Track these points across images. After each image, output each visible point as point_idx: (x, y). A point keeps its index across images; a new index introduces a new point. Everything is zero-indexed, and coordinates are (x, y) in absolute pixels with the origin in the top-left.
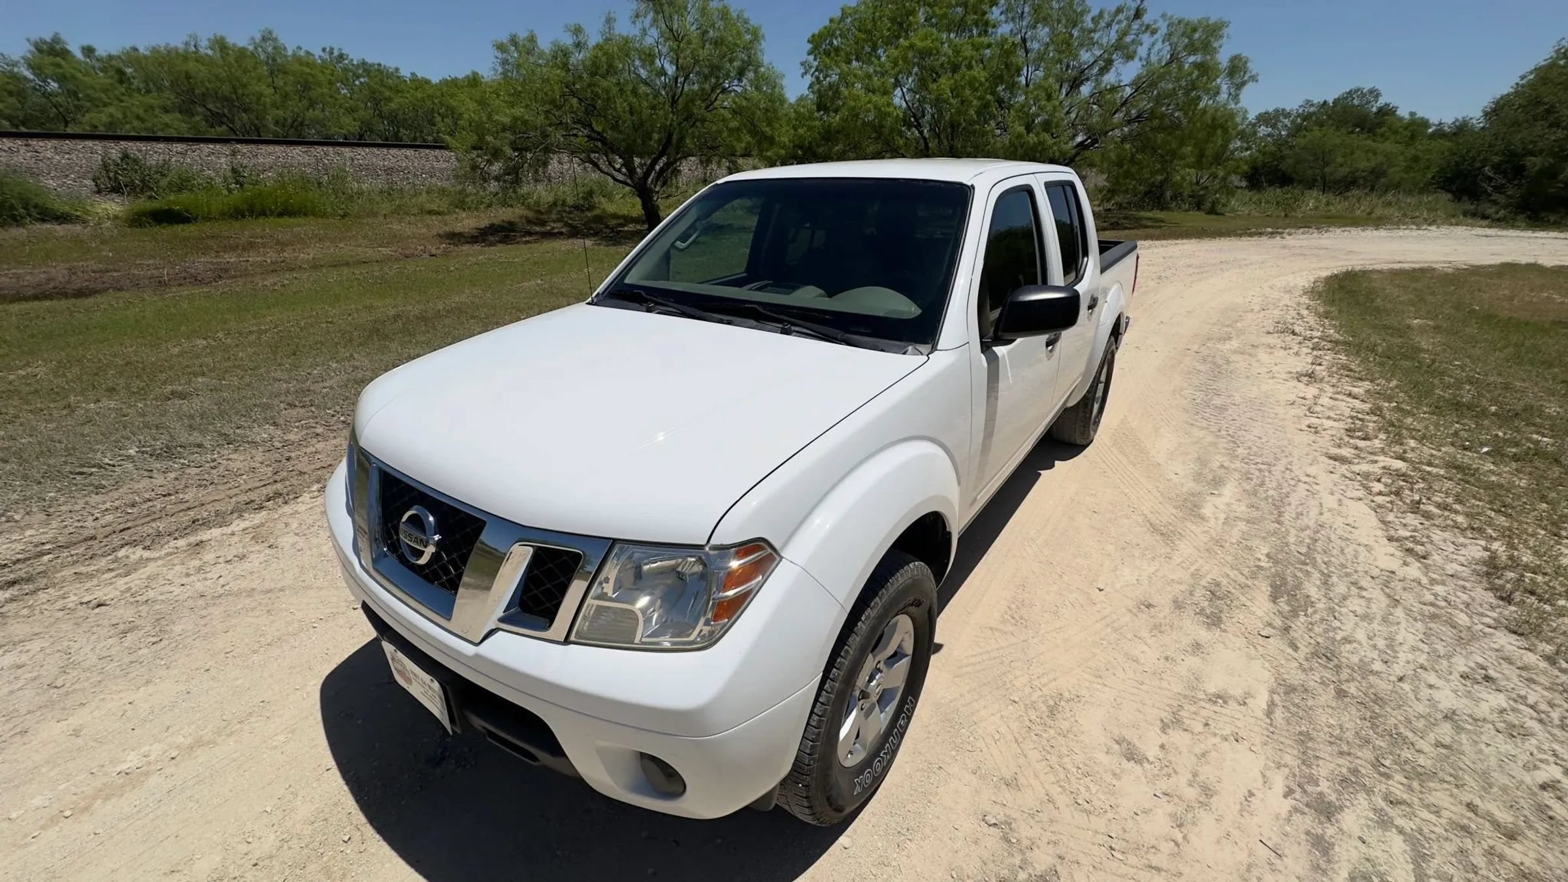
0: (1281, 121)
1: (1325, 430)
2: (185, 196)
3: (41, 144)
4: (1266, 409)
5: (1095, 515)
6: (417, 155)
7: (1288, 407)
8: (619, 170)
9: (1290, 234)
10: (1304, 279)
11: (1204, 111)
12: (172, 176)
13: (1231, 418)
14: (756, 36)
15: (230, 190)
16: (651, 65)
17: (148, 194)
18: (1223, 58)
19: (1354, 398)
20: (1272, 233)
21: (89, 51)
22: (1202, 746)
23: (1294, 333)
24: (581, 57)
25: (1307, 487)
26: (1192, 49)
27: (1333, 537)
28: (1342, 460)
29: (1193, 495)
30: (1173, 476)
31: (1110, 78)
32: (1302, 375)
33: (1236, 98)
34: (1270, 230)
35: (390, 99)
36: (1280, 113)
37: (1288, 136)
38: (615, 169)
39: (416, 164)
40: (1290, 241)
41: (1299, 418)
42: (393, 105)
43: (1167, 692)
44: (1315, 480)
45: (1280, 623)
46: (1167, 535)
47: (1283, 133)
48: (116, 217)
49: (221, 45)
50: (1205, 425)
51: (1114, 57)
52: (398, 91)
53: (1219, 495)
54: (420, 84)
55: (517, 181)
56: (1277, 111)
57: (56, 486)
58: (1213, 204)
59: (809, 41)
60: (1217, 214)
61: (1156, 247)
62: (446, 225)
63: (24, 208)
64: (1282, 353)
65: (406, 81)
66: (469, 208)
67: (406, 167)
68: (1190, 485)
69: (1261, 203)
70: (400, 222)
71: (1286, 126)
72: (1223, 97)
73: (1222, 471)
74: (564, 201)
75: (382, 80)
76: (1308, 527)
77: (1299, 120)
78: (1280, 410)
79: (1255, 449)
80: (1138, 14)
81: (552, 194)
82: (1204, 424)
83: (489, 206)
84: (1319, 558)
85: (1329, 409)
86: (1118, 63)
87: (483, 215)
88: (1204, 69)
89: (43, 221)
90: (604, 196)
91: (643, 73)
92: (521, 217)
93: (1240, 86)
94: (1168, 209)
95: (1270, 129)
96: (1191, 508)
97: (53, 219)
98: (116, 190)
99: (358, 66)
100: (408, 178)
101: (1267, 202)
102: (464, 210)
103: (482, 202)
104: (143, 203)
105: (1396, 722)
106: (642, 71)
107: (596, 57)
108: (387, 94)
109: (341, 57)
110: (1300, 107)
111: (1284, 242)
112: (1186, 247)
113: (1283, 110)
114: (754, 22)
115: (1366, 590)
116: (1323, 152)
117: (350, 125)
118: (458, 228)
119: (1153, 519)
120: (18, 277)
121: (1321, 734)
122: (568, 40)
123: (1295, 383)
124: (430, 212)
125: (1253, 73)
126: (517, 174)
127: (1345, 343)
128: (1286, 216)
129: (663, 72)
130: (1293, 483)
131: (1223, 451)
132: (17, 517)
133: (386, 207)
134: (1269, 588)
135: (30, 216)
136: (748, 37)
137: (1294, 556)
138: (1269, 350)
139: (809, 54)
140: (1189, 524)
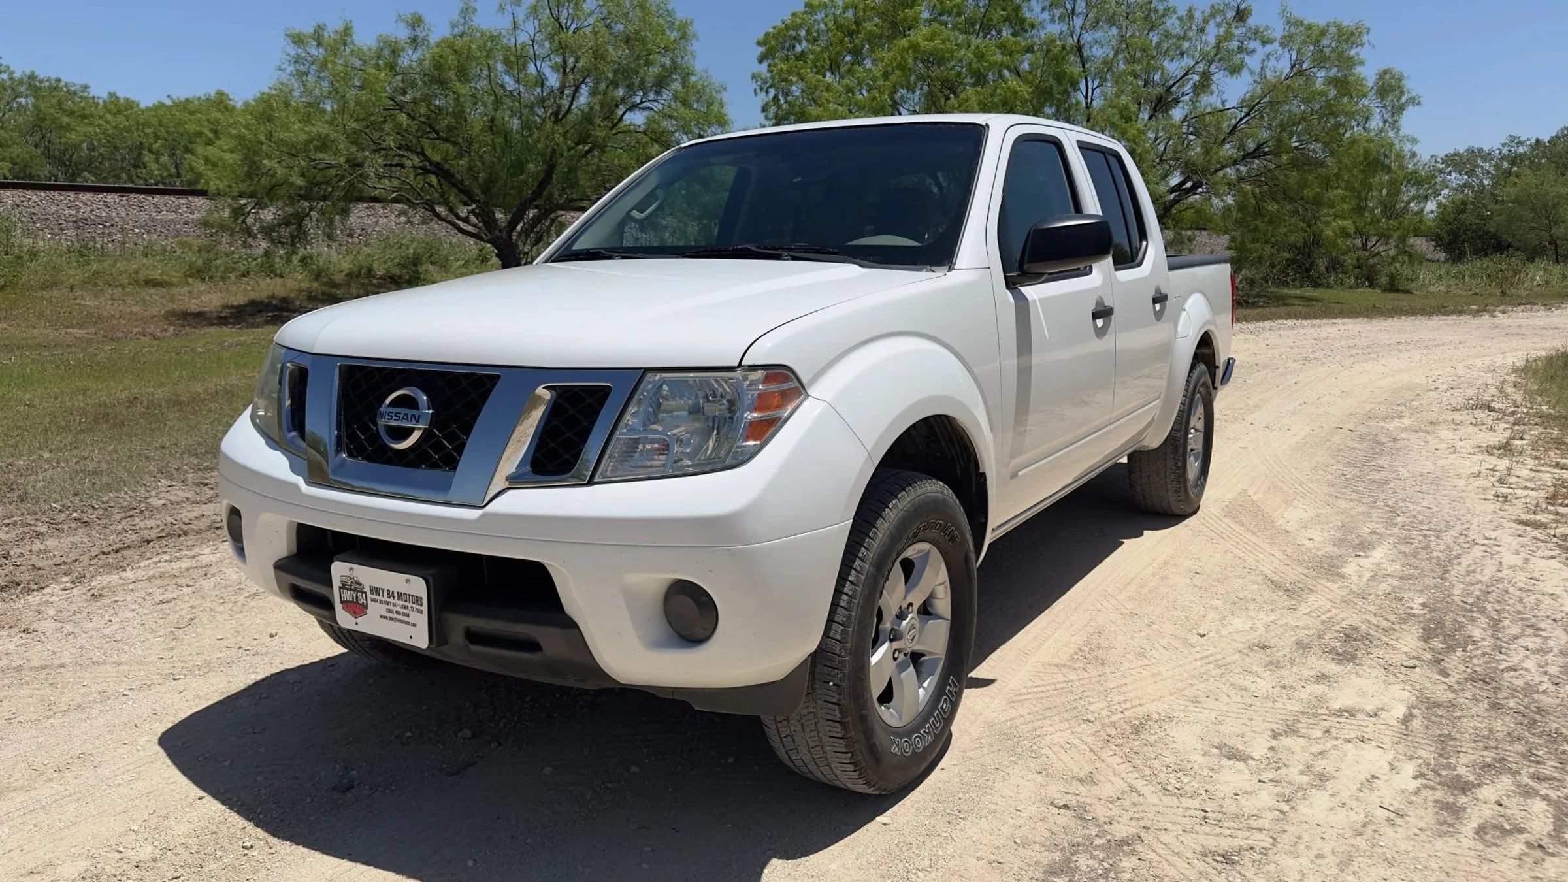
0: (1479, 166)
1: (1517, 498)
4: (1442, 483)
5: (1197, 576)
6: (124, 202)
7: (1471, 479)
8: (466, 220)
9: (1504, 312)
10: (1516, 358)
11: (1354, 142)
13: (1392, 491)
14: (684, 34)
16: (520, 71)
18: (1368, 73)
19: (1562, 469)
20: (1478, 311)
22: (1321, 746)
23: (1490, 409)
24: (415, 57)
25: (1484, 548)
26: (1321, 60)
27: (1511, 590)
28: (1537, 525)
29: (1332, 558)
30: (1306, 542)
31: (1210, 101)
32: (1495, 448)
33: (1395, 126)
34: (1474, 307)
35: (68, 128)
36: (1475, 155)
37: (1494, 186)
38: (459, 218)
39: (124, 215)
40: (1502, 319)
41: (1485, 489)
42: (73, 136)
43: (1282, 712)
44: (1495, 543)
45: (1430, 657)
46: (1293, 592)
47: (1486, 182)
50: (1357, 498)
51: (1213, 68)
52: (84, 117)
53: (1367, 557)
54: (119, 107)
55: (299, 236)
56: (1471, 151)
58: (1392, 278)
59: (760, 43)
60: (1398, 291)
61: (1304, 327)
62: (172, 301)
64: (1471, 429)
65: (98, 104)
66: (211, 278)
67: (109, 218)
68: (1331, 549)
69: (1464, 278)
70: (96, 297)
71: (1488, 172)
72: (1375, 123)
73: (1374, 536)
74: (370, 270)
75: (60, 103)
76: (1481, 582)
77: (1505, 165)
78: (1461, 483)
79: (1420, 518)
80: (1241, 15)
81: (349, 258)
82: (1355, 496)
83: (245, 274)
84: (1489, 607)
85: (1527, 480)
86: (1219, 77)
87: (234, 288)
88: (1344, 85)
90: (432, 263)
91: (510, 83)
92: (300, 291)
93: (1399, 110)
94: (1328, 286)
95: (1466, 177)
96: (1330, 568)
99: (21, 82)
100: (110, 234)
101: (1472, 276)
102: (203, 280)
103: (234, 269)
105: (1557, 726)
106: (507, 78)
107: (441, 56)
108: (65, 119)
110: (1504, 145)
111: (1496, 321)
112: (1350, 327)
113: (1480, 150)
114: (680, 16)
115: (1544, 630)
116: (1545, 206)
118: (193, 306)
119: (1275, 578)
121: (1467, 735)
122: (402, 34)
123: (1486, 456)
124: (151, 283)
125: (1414, 94)
126: (300, 226)
127: (1560, 417)
128: (1503, 293)
129: (541, 81)
130: (1467, 545)
131: (1377, 520)
133: (75, 274)
134: (1421, 631)
136: (674, 35)
137: (1458, 606)
138: (1454, 427)
139: (760, 61)
140: (1323, 582)
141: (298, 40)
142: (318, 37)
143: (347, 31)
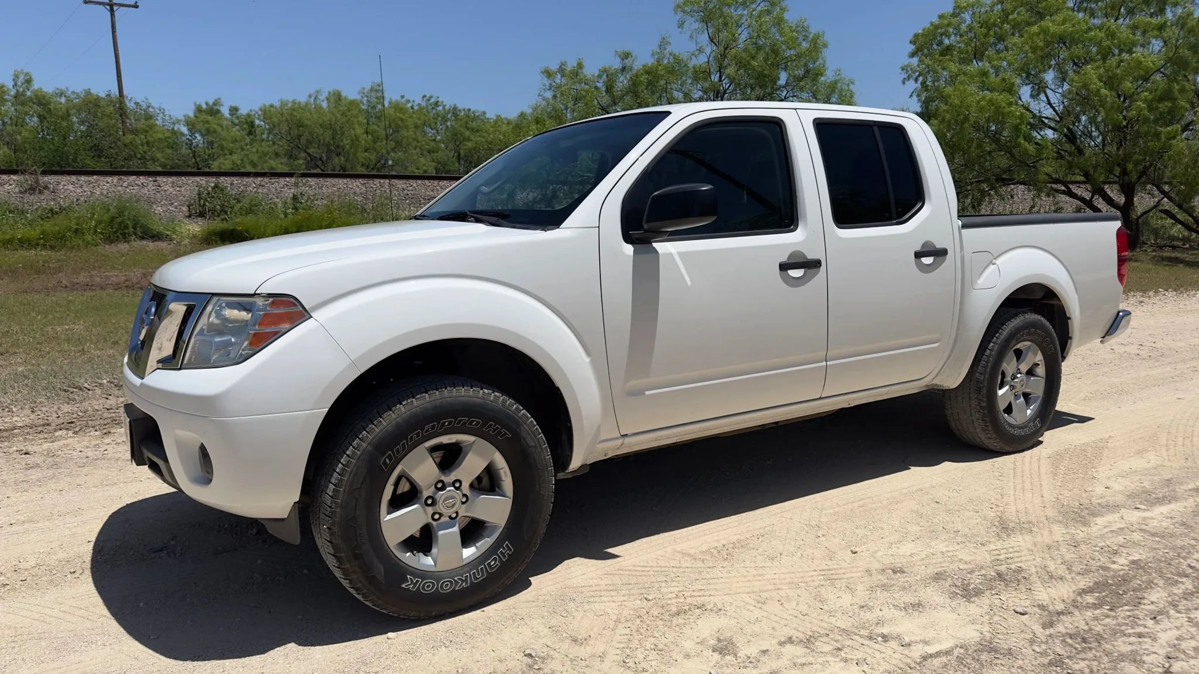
2: (251, 218)
3: (164, 180)
12: (246, 202)
15: (286, 215)
17: (222, 217)
21: (234, 110)
48: (194, 236)
49: (337, 98)
52: (478, 131)
57: (46, 395)
59: (911, 42)
63: (133, 228)
65: (489, 122)
75: (467, 122)
89: (142, 238)
97: (151, 237)
98: (202, 215)
99: (449, 111)
104: (217, 224)
108: (468, 134)
109: (437, 104)
117: (427, 165)
120: (107, 277)
122: (615, 65)
132: (14, 409)
135: (135, 234)
139: (913, 55)
141: (548, 74)
142: (561, 70)
143: (580, 66)
